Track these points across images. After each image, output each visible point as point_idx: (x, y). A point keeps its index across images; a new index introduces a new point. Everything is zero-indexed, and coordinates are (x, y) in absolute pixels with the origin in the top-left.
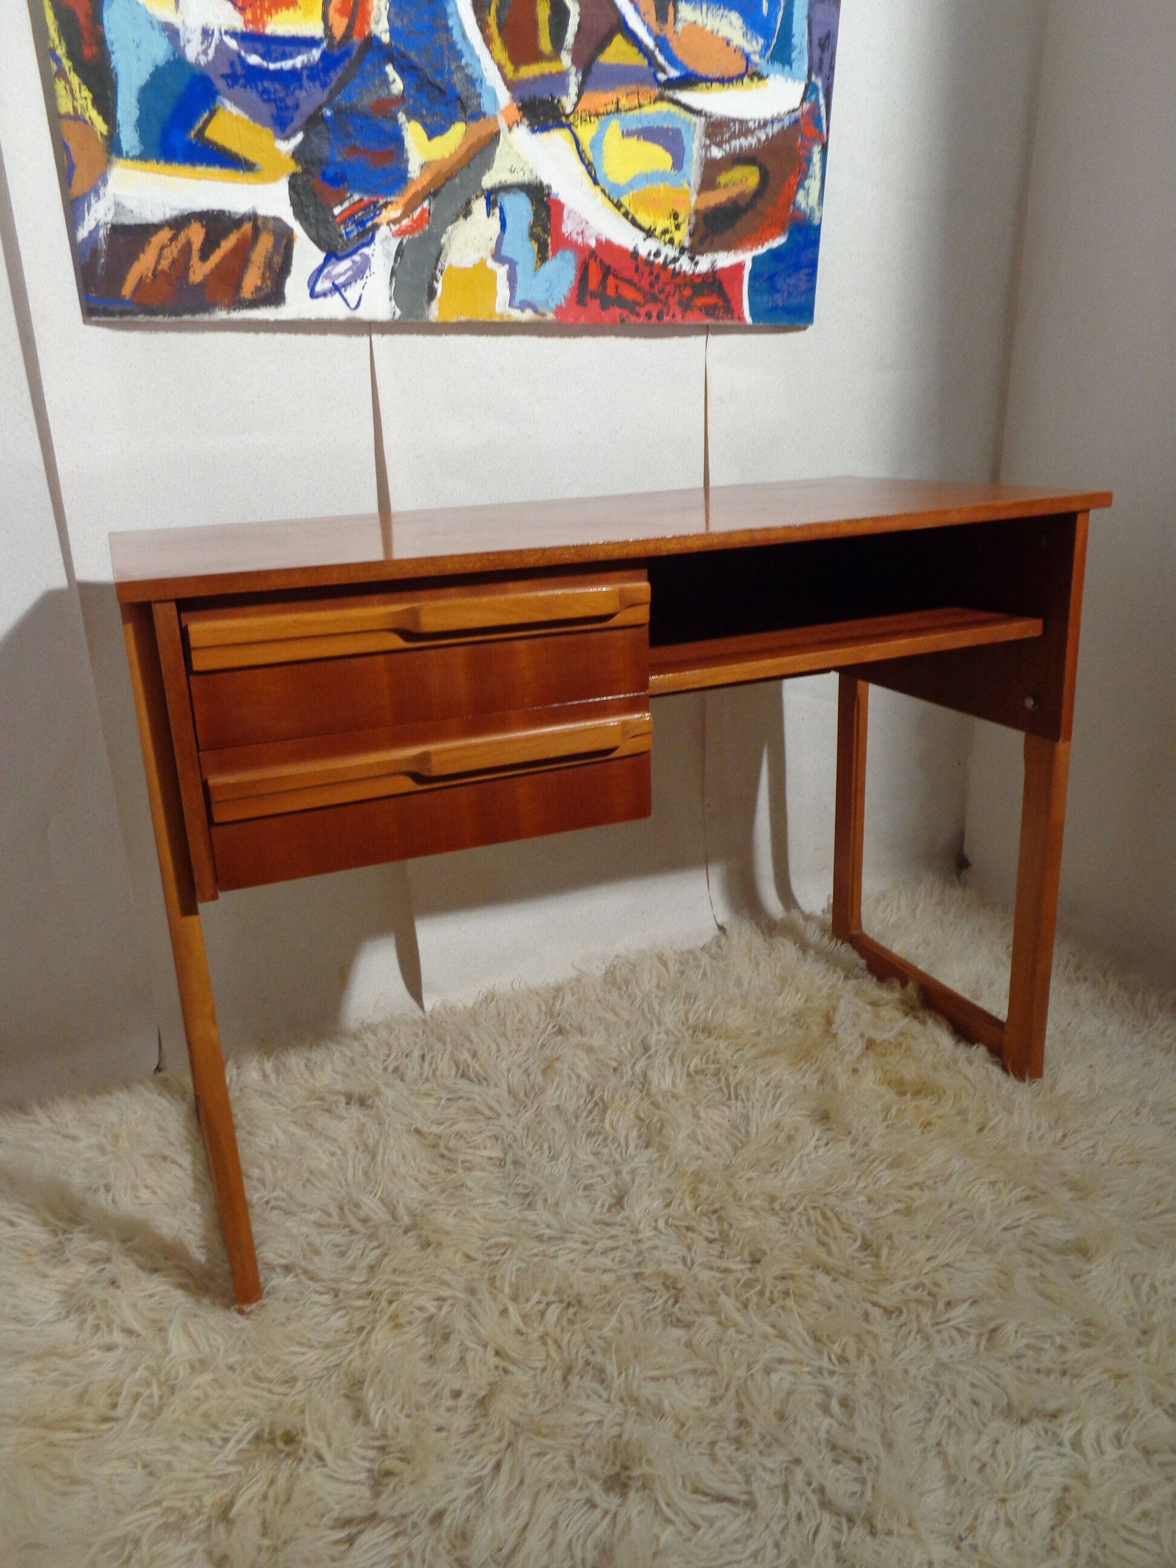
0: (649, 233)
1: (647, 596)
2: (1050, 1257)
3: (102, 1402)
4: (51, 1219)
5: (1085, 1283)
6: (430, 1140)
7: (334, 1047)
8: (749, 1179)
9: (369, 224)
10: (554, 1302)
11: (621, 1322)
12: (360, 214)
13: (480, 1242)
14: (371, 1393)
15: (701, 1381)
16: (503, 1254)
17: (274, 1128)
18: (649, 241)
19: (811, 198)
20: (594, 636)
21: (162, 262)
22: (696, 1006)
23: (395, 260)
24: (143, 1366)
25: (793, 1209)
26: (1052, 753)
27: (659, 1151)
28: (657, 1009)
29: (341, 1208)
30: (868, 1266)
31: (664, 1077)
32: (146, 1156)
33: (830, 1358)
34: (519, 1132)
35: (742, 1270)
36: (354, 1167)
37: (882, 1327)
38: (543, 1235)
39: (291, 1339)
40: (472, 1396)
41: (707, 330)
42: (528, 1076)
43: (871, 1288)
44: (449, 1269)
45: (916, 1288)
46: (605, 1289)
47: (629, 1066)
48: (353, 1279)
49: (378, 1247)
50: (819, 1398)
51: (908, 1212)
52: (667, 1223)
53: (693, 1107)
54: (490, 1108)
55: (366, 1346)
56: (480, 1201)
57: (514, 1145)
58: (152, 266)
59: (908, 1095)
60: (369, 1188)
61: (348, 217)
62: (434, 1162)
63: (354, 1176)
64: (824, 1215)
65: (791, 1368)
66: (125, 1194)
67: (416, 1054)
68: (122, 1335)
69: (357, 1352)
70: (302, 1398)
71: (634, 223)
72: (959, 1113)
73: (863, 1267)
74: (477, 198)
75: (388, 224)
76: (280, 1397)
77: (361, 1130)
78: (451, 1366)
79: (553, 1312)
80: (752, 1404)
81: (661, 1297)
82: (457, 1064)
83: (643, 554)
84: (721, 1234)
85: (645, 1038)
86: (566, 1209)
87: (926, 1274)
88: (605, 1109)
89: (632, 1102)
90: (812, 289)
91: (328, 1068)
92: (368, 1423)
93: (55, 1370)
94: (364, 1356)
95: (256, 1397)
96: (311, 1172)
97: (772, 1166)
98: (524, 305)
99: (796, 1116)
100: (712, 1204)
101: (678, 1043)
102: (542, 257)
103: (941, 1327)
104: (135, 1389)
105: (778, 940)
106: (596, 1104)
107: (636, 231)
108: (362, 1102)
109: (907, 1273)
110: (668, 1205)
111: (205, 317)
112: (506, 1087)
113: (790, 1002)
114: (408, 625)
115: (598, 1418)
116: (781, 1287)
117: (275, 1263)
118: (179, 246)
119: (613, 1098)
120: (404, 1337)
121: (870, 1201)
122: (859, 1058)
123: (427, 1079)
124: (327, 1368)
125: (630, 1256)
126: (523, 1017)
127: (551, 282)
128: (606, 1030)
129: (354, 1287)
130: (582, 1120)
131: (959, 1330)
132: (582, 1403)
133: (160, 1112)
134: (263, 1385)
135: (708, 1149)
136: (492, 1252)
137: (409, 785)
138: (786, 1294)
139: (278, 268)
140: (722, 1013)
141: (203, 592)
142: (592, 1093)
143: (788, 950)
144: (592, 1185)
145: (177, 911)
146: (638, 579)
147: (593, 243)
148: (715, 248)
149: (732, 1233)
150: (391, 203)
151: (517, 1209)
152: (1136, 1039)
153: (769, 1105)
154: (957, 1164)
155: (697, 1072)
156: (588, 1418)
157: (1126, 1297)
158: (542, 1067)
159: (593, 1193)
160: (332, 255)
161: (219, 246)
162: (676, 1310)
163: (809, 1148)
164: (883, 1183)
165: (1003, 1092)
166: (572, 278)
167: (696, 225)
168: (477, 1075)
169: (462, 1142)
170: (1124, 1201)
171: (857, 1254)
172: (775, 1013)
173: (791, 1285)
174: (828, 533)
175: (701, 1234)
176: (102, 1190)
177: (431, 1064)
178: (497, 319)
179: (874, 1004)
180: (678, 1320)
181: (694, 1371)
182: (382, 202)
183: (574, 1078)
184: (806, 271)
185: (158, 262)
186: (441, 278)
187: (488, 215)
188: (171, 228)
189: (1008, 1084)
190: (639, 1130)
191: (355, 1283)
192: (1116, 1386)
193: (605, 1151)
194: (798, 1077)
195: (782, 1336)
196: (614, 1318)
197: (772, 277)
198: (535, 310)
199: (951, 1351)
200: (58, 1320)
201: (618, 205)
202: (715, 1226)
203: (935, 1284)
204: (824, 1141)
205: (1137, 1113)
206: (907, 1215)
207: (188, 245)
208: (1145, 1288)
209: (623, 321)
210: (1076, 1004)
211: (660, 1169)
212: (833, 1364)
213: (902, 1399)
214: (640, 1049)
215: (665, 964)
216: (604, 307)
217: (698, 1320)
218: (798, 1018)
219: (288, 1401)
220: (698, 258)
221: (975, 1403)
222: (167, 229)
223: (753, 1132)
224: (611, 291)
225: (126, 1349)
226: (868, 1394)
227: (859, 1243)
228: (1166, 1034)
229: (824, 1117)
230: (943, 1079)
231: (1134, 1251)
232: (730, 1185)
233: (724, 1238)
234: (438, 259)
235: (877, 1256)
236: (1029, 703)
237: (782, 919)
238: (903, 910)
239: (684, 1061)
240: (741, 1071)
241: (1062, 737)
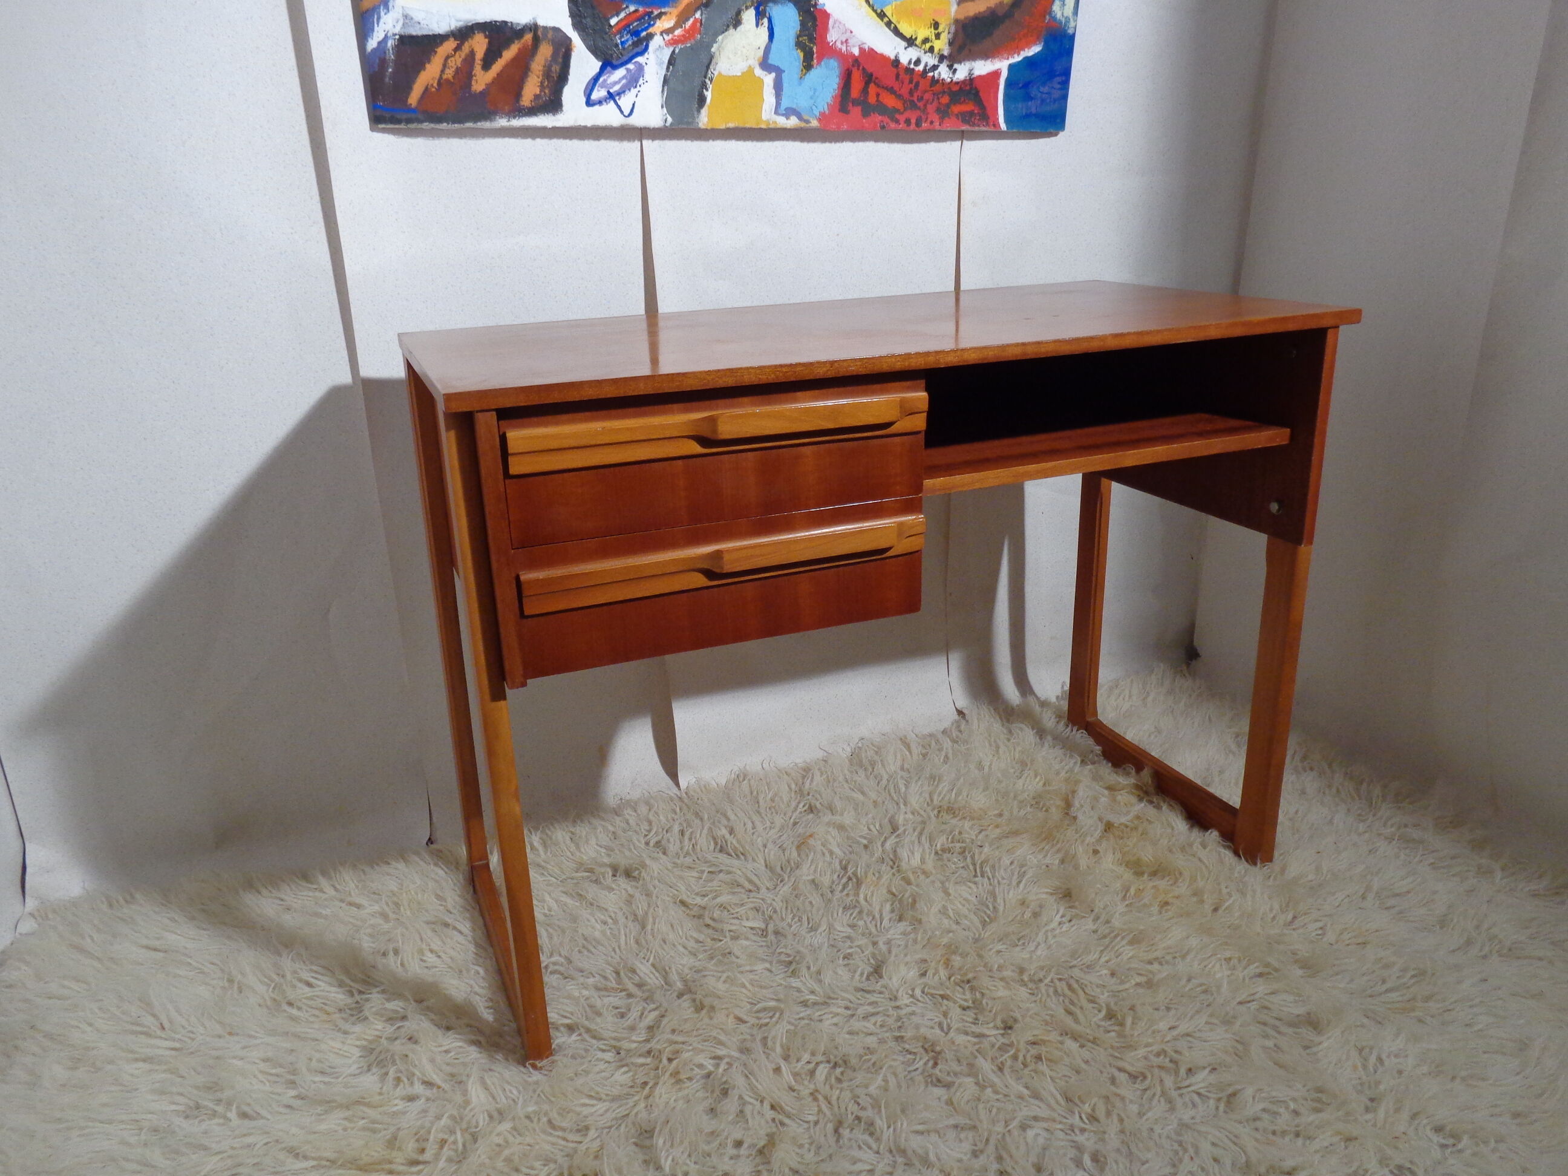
0: (910, 42)
1: (925, 406)
2: (1284, 1029)
3: (410, 1147)
4: (348, 981)
5: (1315, 1054)
6: (695, 911)
7: (596, 822)
8: (999, 952)
9: (644, 34)
10: (821, 1062)
11: (886, 1081)
12: (635, 24)
13: (749, 1006)
14: (661, 1142)
15: (962, 1136)
16: (771, 1017)
17: (547, 898)
18: (910, 49)
19: (1066, 7)
20: (875, 441)
21: (447, 71)
22: (940, 788)
23: (668, 68)
24: (446, 1115)
25: (1041, 980)
26: (1293, 558)
27: (912, 924)
28: (903, 789)
29: (617, 973)
30: (1113, 1034)
31: (913, 853)
32: (428, 923)
33: (1081, 1117)
34: (778, 905)
35: (994, 1036)
36: (626, 936)
37: (1128, 1090)
38: (808, 1000)
39: (579, 1092)
40: (752, 1146)
41: (962, 136)
42: (784, 851)
43: (1116, 1054)
44: (722, 1029)
45: (1158, 1055)
46: (869, 1050)
47: (879, 844)
48: (634, 1038)
49: (654, 1010)
50: (1072, 1153)
51: (1149, 984)
52: (923, 992)
53: (942, 883)
54: (750, 881)
55: (651, 1099)
56: (748, 968)
57: (775, 916)
58: (437, 76)
59: (1146, 876)
60: (642, 955)
61: (624, 27)
62: (700, 932)
63: (626, 944)
64: (1070, 987)
65: (1045, 1125)
66: (413, 958)
67: (676, 828)
68: (422, 1087)
69: (642, 1105)
70: (595, 1145)
71: (897, 32)
72: (1195, 894)
73: (1109, 1035)
74: (747, 8)
75: (662, 34)
76: (574, 1145)
77: (629, 900)
78: (730, 1118)
79: (822, 1071)
80: (1011, 1156)
81: (920, 1059)
82: (714, 839)
83: (923, 367)
84: (974, 1002)
85: (892, 817)
86: (827, 977)
87: (1168, 1042)
88: (859, 883)
89: (883, 880)
90: (1065, 97)
91: (593, 841)
92: (659, 1168)
93: (363, 1118)
94: (649, 1108)
95: (553, 1144)
96: (586, 939)
97: (1019, 940)
98: (789, 112)
99: (1040, 893)
100: (966, 974)
101: (924, 822)
102: (808, 66)
103: (1184, 1091)
104: (441, 1136)
105: (1016, 726)
106: (850, 879)
107: (898, 40)
108: (628, 874)
109: (1150, 1040)
110: (924, 974)
111: (486, 125)
112: (763, 862)
113: (1030, 785)
114: (706, 432)
115: (868, 1167)
116: (1034, 1051)
117: (560, 1022)
118: (463, 55)
119: (866, 873)
120: (686, 1092)
121: (1113, 974)
122: (1099, 840)
123: (688, 853)
124: (616, 1119)
125: (890, 1021)
126: (776, 795)
127: (815, 90)
128: (856, 809)
129: (634, 1045)
130: (837, 893)
131: (1199, 1094)
132: (856, 1153)
133: (437, 881)
134: (557, 1133)
135: (958, 923)
136: (761, 1015)
137: (701, 581)
138: (1039, 1058)
139: (558, 78)
140: (965, 794)
141: (522, 401)
142: (845, 868)
143: (1027, 735)
144: (850, 954)
145: (487, 697)
146: (915, 390)
147: (856, 52)
148: (973, 56)
149: (984, 1002)
150: (665, 13)
151: (782, 976)
152: (1362, 827)
153: (1014, 883)
154: (1194, 942)
155: (943, 850)
156: (859, 1166)
157: (1355, 1068)
158: (796, 843)
159: (851, 962)
160: (608, 64)
161: (501, 56)
162: (937, 1071)
163: (1054, 925)
164: (1125, 957)
165: (1236, 875)
166: (836, 86)
167: (956, 34)
168: (735, 849)
169: (726, 912)
170: (1352, 980)
171: (1103, 1023)
172: (1015, 797)
173: (1043, 1050)
174: (1095, 347)
175: (955, 1002)
176: (391, 953)
177: (690, 839)
178: (763, 126)
179: (1110, 788)
180: (939, 1081)
181: (956, 1127)
182: (656, 12)
183: (827, 854)
184: (1058, 79)
185: (443, 71)
186: (710, 87)
187: (757, 26)
188: (455, 39)
189: (1241, 867)
190: (892, 905)
191: (635, 1042)
192: (1346, 1148)
193: (861, 923)
194: (1040, 856)
195: (1036, 1096)
196: (880, 1078)
197: (1026, 85)
198: (800, 118)
199: (1192, 1113)
200: (361, 1073)
201: (882, 15)
202: (968, 996)
203: (1176, 1052)
204: (1068, 918)
205: (1364, 898)
206: (1149, 988)
207: (472, 54)
208: (1373, 1059)
209: (883, 127)
210: (1303, 792)
211: (915, 941)
212: (1084, 1122)
213: (1149, 1156)
214: (888, 829)
215: (908, 746)
216: (866, 114)
217: (958, 1081)
218: (1038, 801)
219: (582, 1147)
220: (956, 66)
221: (1216, 1160)
222: (452, 39)
223: (1001, 908)
224: (872, 99)
225: (428, 1099)
226: (1118, 1150)
227: (1104, 1012)
228: (1389, 823)
229: (1067, 895)
230: (1180, 861)
231: (1362, 1026)
232: (980, 956)
233: (977, 1006)
234: (708, 67)
235: (1122, 1024)
236: (1274, 507)
237: (1017, 706)
238: (1134, 698)
239: (931, 840)
240: (986, 850)
241: (1305, 541)
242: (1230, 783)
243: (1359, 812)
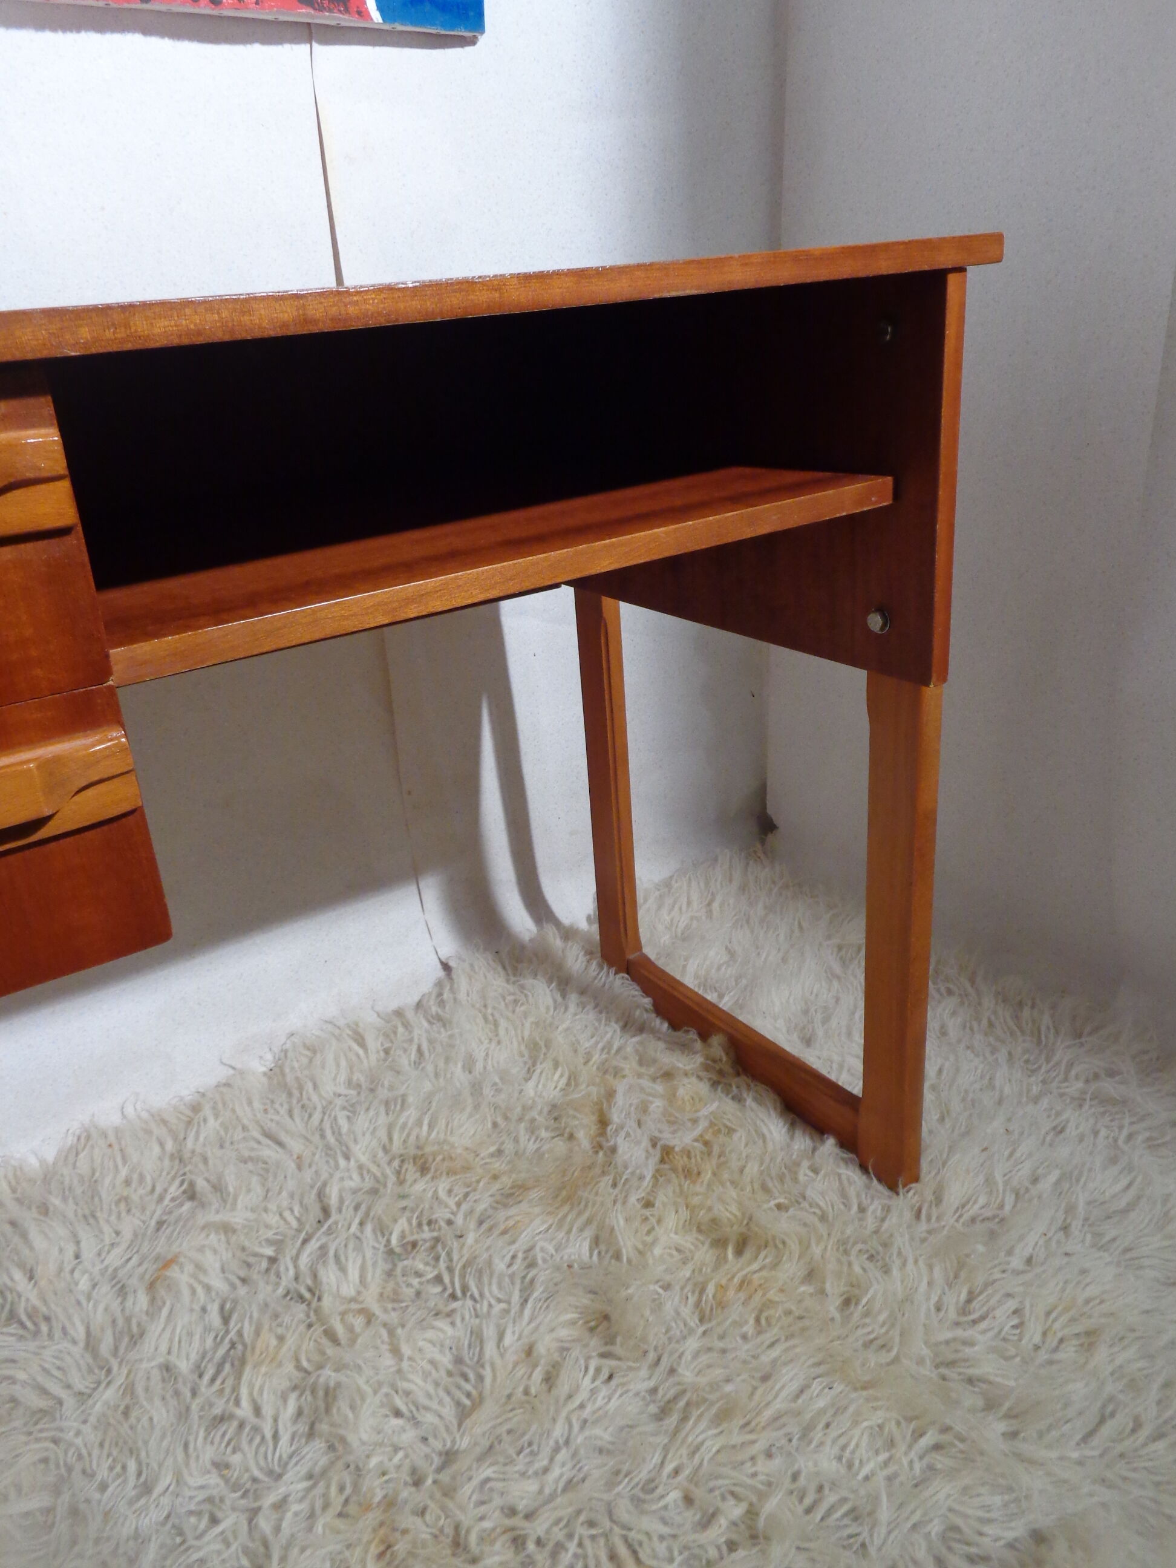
22: (404, 1116)
26: (916, 706)
28: (345, 1127)
31: (345, 1275)
41: (308, 34)
42: (123, 1299)
47: (292, 1254)
53: (392, 1333)
57: (76, 1471)
59: (730, 1251)
72: (810, 1276)
85: (324, 1188)
88: (243, 1360)
89: (292, 1335)
99: (557, 1327)
101: (375, 1190)
105: (527, 980)
106: (231, 1346)
112: (80, 1333)
113: (545, 1088)
119: (258, 1334)
121: (687, 1502)
122: (651, 1190)
126: (133, 1172)
128: (262, 1182)
130: (203, 1388)
140: (443, 1124)
142: (226, 1322)
143: (541, 995)
152: (1035, 1086)
153: (515, 1308)
155: (403, 1247)
158: (148, 1277)
163: (582, 1396)
164: (707, 1457)
165: (869, 1218)
179: (665, 1079)
183: (200, 1290)
189: (875, 1201)
190: (299, 1399)
194: (558, 1240)
204: (605, 1374)
205: (1066, 1231)
215: (361, 1041)
218: (557, 1118)
223: (489, 1373)
228: (1073, 1073)
229: (601, 1326)
236: (875, 622)
237: (531, 940)
238: (695, 905)
239: (382, 1230)
240: (470, 1239)
241: (934, 679)
242: (839, 1035)
243: (1026, 1057)
